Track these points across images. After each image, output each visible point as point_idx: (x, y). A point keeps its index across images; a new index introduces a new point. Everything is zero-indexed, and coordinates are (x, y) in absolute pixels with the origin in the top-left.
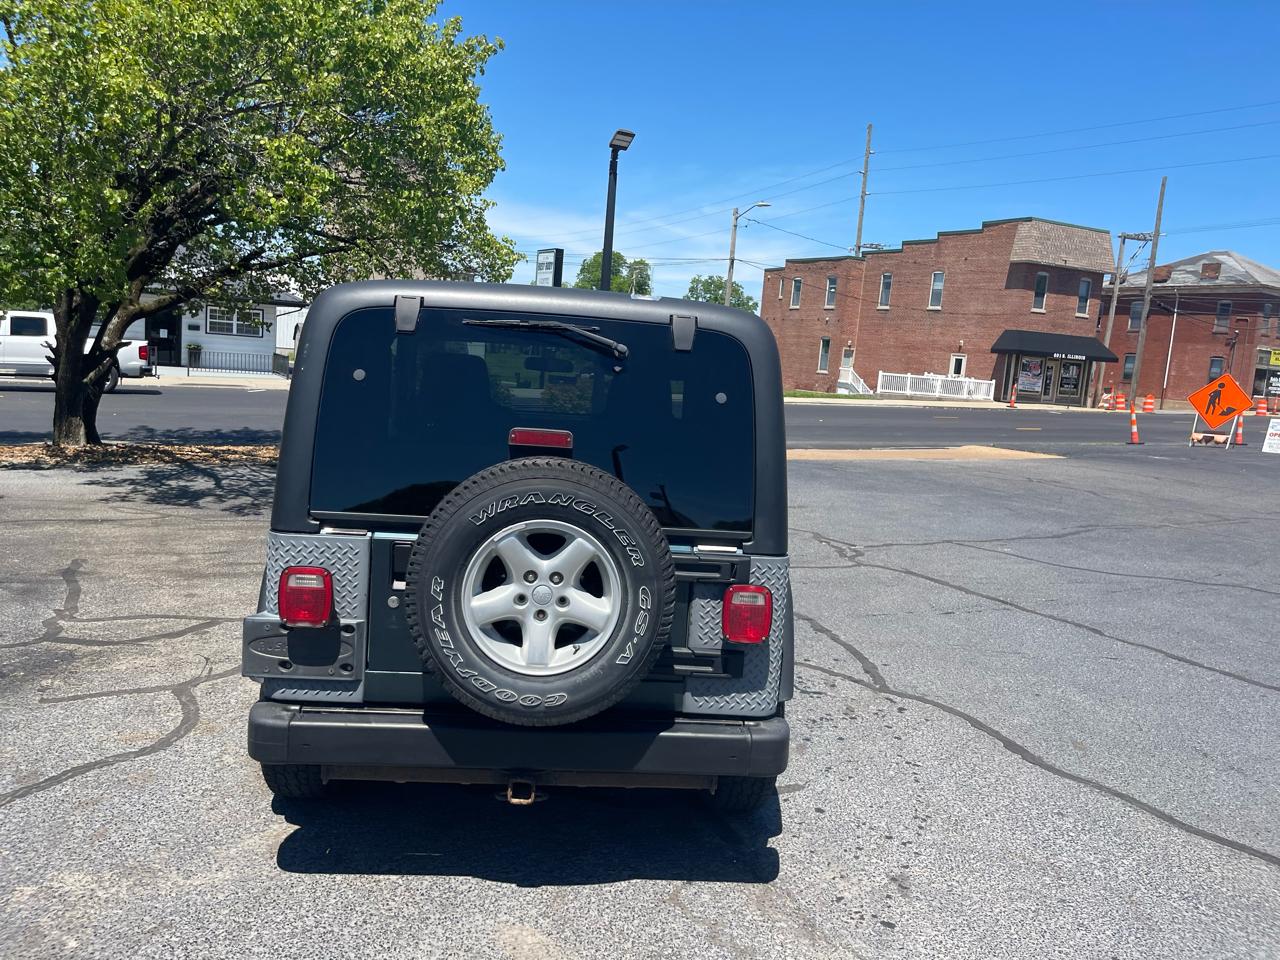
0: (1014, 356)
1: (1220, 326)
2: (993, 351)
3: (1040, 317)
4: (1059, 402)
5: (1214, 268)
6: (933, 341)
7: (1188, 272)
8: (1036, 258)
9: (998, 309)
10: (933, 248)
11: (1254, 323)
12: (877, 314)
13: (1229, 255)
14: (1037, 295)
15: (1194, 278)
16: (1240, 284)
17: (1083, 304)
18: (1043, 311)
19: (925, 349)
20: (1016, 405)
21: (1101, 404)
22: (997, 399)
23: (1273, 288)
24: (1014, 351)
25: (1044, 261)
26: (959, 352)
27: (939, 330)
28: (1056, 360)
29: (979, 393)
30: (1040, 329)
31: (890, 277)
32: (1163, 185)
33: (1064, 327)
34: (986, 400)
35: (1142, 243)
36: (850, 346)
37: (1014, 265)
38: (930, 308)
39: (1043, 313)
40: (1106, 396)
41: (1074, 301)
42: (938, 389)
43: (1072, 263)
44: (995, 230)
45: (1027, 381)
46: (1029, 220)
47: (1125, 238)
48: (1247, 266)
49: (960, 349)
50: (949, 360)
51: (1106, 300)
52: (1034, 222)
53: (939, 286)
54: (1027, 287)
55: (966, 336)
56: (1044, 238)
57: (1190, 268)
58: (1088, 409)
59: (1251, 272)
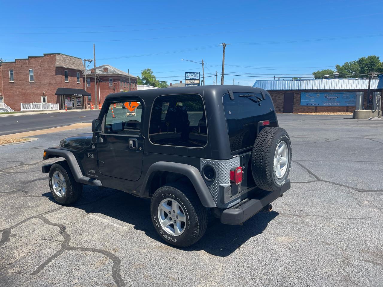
0: (63, 96)
1: (111, 85)
2: (56, 94)
3: (67, 84)
4: (77, 108)
5: (106, 70)
6: (34, 92)
7: (100, 71)
8: (63, 66)
9: (54, 81)
10: (27, 61)
11: (119, 84)
12: (10, 84)
13: (108, 66)
14: (66, 77)
15: (102, 72)
16: (114, 74)
17: (78, 80)
18: (68, 82)
19: (31, 95)
20: (67, 110)
21: (88, 108)
22: (60, 109)
23: (121, 75)
24: (63, 94)
25: (66, 67)
26: (44, 95)
27: (34, 89)
28: (75, 96)
29: (54, 108)
30: (68, 87)
31: (12, 71)
32: (94, 46)
33: (75, 86)
34: (57, 110)
35: (89, 62)
36: (1, 95)
37: (56, 68)
38: (30, 81)
39: (69, 82)
40: (89, 106)
41: (76, 79)
42: (41, 107)
43: (73, 68)
44: (48, 57)
45: (68, 103)
46: (59, 54)
47: (85, 61)
48: (114, 69)
49: (44, 94)
50: (41, 98)
51: (84, 79)
52: (61, 55)
53: (32, 74)
54: (62, 74)
55: (45, 90)
56: (64, 60)
57: (100, 69)
58: (85, 110)
59: (115, 70)
